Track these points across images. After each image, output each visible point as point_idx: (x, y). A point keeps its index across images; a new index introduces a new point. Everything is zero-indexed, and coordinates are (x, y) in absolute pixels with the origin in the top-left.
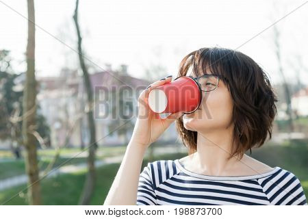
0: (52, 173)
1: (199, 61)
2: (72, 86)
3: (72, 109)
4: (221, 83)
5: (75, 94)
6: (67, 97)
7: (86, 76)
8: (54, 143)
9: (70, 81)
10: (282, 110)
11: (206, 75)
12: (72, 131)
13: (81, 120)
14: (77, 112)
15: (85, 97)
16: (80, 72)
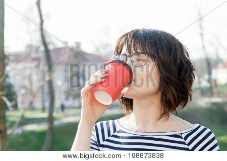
0: (18, 131)
1: (131, 42)
2: (35, 59)
3: (35, 78)
4: (150, 59)
5: (38, 66)
6: (31, 68)
7: (47, 51)
8: (20, 106)
9: (33, 55)
10: (204, 80)
11: (137, 53)
12: (34, 96)
13: (42, 87)
14: (39, 81)
15: (46, 68)
16: (42, 48)
